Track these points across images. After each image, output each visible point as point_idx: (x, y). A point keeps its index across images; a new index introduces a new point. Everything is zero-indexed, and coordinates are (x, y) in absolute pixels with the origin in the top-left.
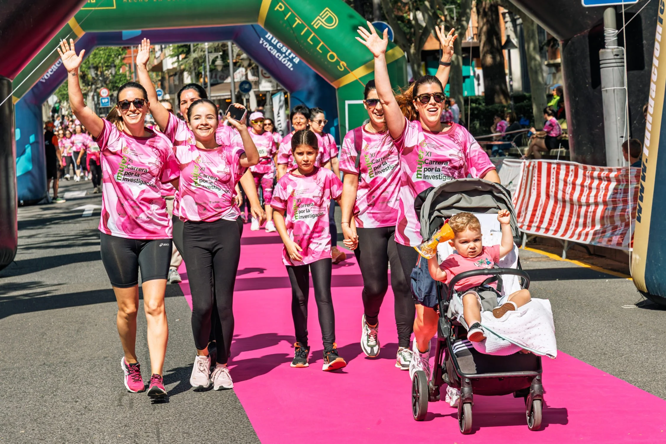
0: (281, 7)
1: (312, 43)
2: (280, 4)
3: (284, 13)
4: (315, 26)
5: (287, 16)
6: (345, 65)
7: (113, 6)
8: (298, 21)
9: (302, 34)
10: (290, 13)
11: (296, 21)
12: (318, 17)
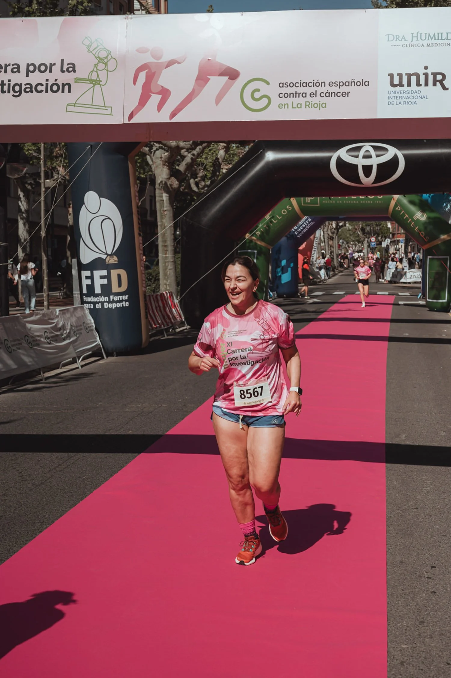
0: (398, 208)
1: (413, 227)
2: (399, 207)
3: (400, 212)
4: (415, 218)
5: (401, 213)
6: (428, 238)
7: (318, 204)
8: (407, 216)
9: (408, 222)
10: (403, 211)
11: (405, 216)
12: (417, 214)
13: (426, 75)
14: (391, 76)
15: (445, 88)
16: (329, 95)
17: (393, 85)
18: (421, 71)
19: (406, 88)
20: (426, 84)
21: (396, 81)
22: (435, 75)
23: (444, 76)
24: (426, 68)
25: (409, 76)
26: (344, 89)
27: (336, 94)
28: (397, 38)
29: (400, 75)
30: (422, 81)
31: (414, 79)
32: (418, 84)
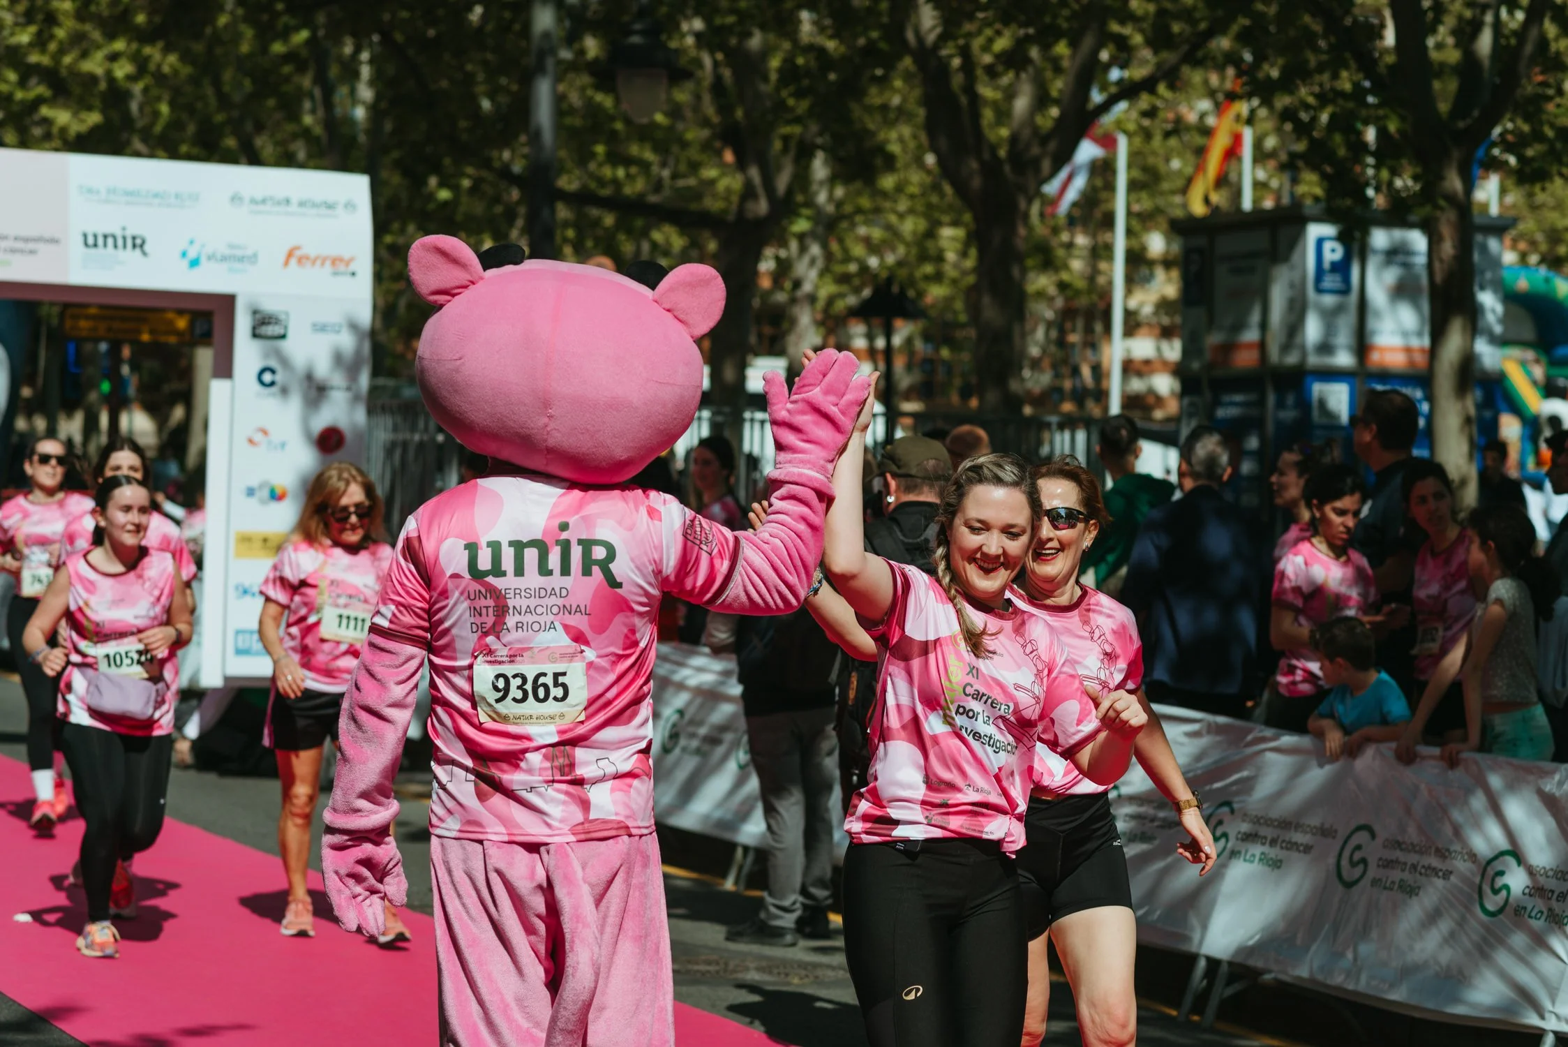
13: (124, 238)
14: (85, 236)
15: (144, 254)
16: (13, 251)
17: (86, 244)
18: (119, 233)
19: (100, 249)
20: (125, 246)
21: (91, 241)
22: (134, 238)
23: (143, 242)
24: (124, 229)
25: (105, 237)
26: (31, 246)
27: (22, 251)
28: (90, 191)
29: (95, 236)
30: (120, 242)
31: (110, 241)
32: (116, 246)
